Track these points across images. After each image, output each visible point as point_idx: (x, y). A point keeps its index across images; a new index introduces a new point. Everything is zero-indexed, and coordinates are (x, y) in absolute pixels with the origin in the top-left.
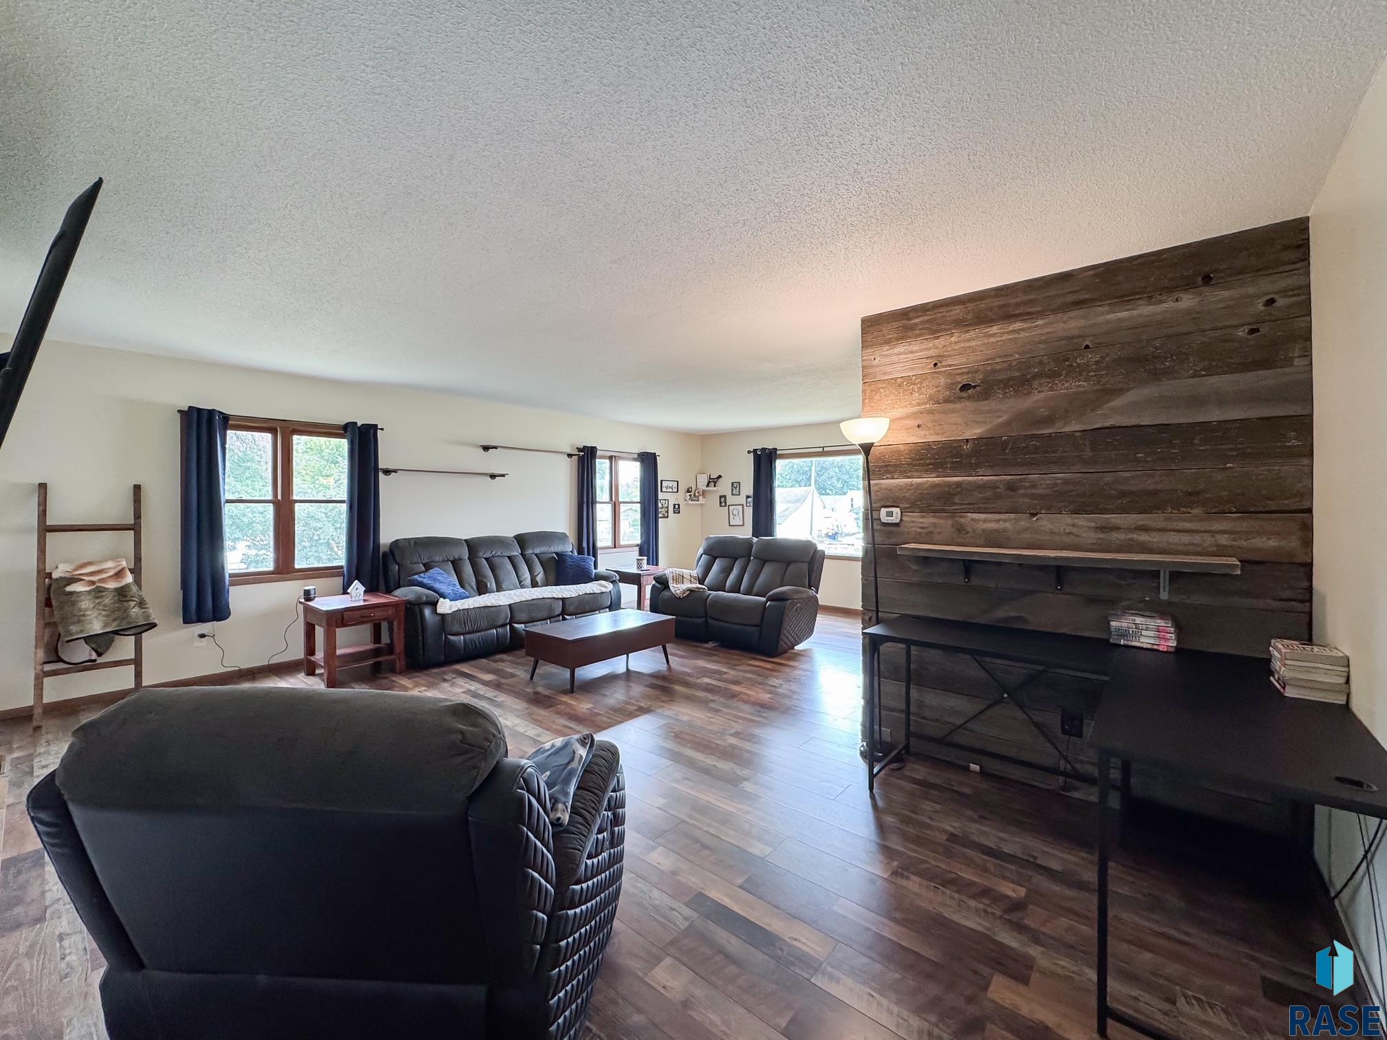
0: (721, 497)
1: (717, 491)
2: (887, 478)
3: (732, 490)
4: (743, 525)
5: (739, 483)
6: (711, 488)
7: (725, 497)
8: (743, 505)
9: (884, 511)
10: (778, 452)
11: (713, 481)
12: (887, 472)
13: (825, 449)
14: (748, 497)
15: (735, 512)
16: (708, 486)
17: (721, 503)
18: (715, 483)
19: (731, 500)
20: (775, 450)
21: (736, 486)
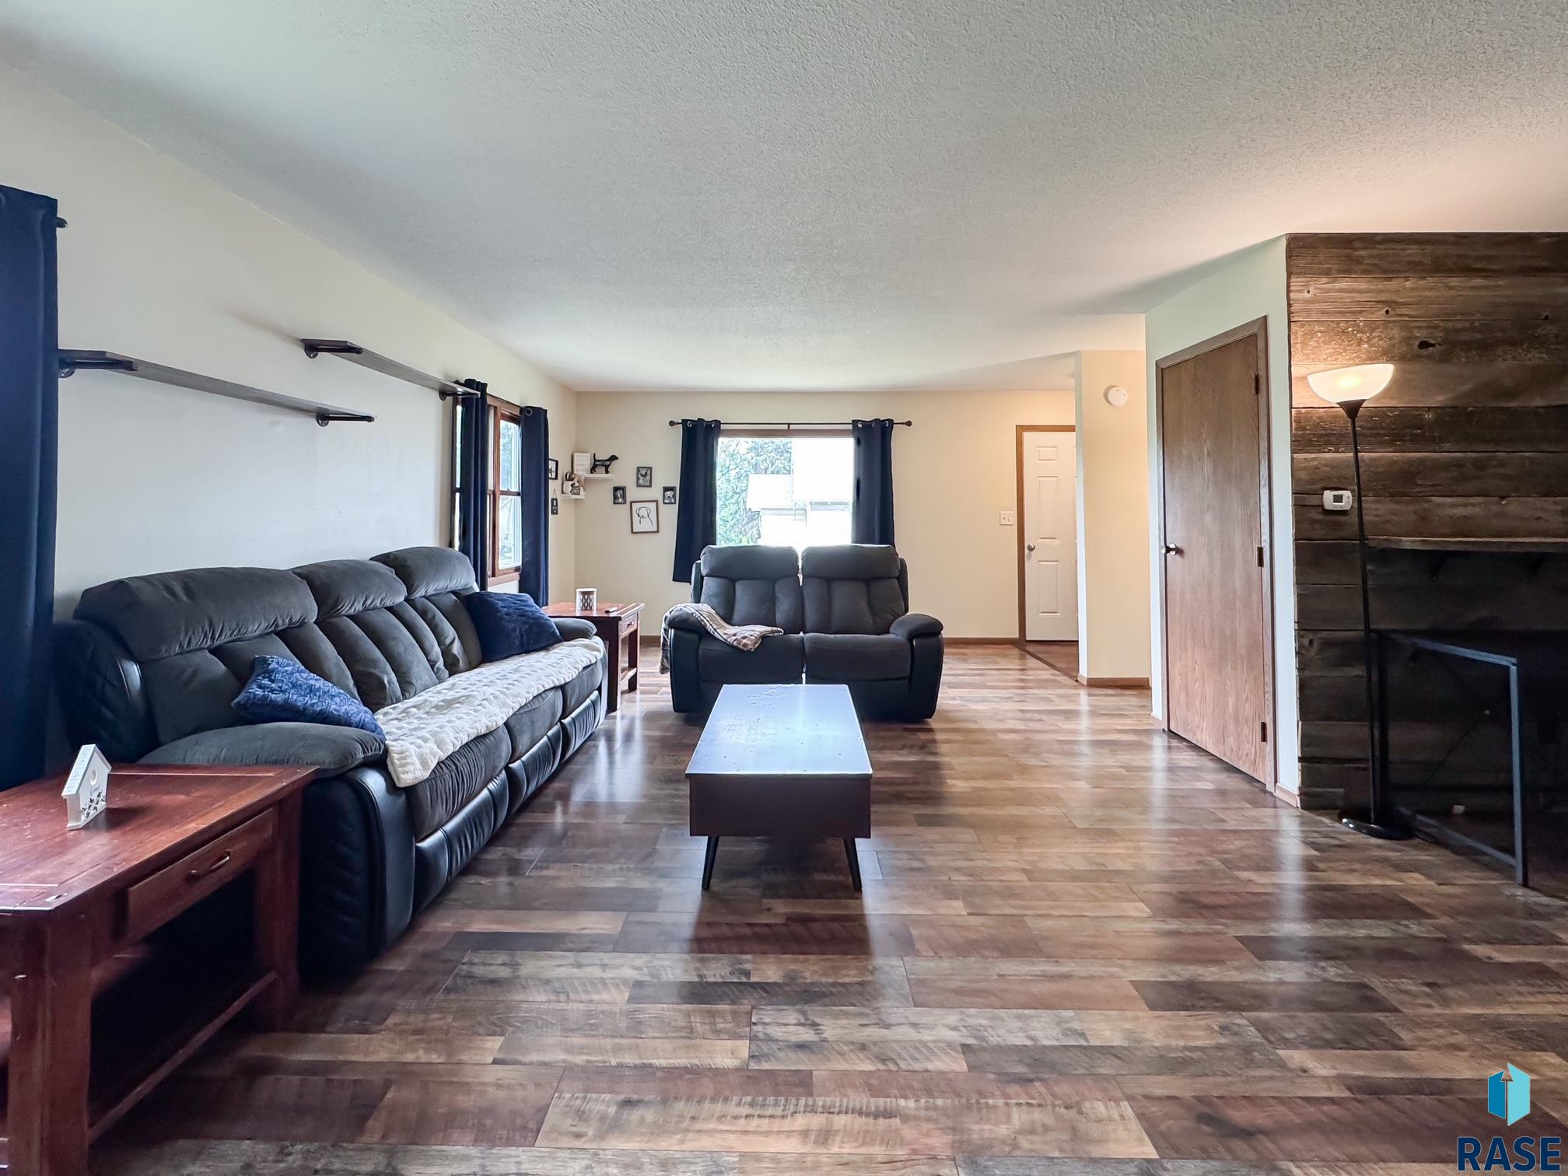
0: (616, 489)
1: (607, 480)
2: (1330, 451)
3: (638, 479)
4: (658, 531)
5: (651, 468)
6: (600, 474)
7: (623, 489)
8: (656, 501)
9: (1328, 495)
10: (723, 427)
11: (603, 464)
12: (1329, 443)
13: (792, 427)
14: (666, 489)
15: (643, 512)
16: (593, 470)
17: (615, 497)
18: (607, 467)
19: (633, 493)
20: (718, 422)
21: (644, 475)
